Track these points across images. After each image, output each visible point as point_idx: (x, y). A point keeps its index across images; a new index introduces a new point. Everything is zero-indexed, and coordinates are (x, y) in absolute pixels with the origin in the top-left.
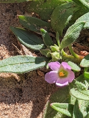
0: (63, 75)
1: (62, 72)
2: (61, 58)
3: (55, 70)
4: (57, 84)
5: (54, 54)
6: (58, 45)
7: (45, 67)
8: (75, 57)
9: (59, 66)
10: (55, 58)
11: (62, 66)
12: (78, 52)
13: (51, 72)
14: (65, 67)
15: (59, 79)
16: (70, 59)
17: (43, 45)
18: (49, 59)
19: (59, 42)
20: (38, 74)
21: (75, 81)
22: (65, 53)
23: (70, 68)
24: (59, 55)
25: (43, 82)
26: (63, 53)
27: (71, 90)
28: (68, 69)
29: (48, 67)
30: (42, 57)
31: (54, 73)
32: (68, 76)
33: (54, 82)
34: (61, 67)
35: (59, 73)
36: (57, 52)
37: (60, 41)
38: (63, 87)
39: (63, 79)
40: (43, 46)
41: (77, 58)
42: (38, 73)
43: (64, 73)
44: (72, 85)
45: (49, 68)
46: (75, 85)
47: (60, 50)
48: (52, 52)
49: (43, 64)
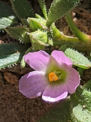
0: (56, 78)
1: (54, 73)
2: (51, 43)
3: (39, 69)
4: (45, 98)
5: (36, 35)
6: (43, 16)
7: (19, 63)
8: (80, 39)
9: (47, 59)
10: (37, 44)
11: (52, 59)
12: (86, 28)
13: (31, 74)
14: (60, 61)
15: (48, 87)
16: (70, 45)
17: (12, 17)
18: (27, 46)
19: (45, 9)
20: (5, 81)
21: (82, 91)
22: (59, 33)
23: (69, 63)
24: (46, 38)
25: (17, 96)
26: (54, 32)
27: (74, 109)
28: (65, 65)
29: (23, 64)
30: (11, 43)
31: (37, 76)
32: (67, 80)
33: (39, 94)
34: (50, 61)
35: (47, 75)
36: (42, 30)
37: (48, 8)
38: (56, 103)
39: (58, 87)
40: (14, 20)
41: (85, 42)
42: (6, 78)
43: (58, 75)
44: (76, 98)
45: (27, 66)
46: (83, 98)
47: (49, 25)
48: (32, 31)
49: (13, 59)
